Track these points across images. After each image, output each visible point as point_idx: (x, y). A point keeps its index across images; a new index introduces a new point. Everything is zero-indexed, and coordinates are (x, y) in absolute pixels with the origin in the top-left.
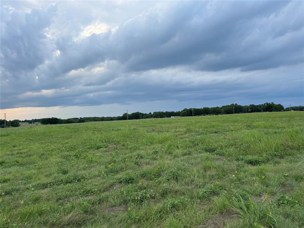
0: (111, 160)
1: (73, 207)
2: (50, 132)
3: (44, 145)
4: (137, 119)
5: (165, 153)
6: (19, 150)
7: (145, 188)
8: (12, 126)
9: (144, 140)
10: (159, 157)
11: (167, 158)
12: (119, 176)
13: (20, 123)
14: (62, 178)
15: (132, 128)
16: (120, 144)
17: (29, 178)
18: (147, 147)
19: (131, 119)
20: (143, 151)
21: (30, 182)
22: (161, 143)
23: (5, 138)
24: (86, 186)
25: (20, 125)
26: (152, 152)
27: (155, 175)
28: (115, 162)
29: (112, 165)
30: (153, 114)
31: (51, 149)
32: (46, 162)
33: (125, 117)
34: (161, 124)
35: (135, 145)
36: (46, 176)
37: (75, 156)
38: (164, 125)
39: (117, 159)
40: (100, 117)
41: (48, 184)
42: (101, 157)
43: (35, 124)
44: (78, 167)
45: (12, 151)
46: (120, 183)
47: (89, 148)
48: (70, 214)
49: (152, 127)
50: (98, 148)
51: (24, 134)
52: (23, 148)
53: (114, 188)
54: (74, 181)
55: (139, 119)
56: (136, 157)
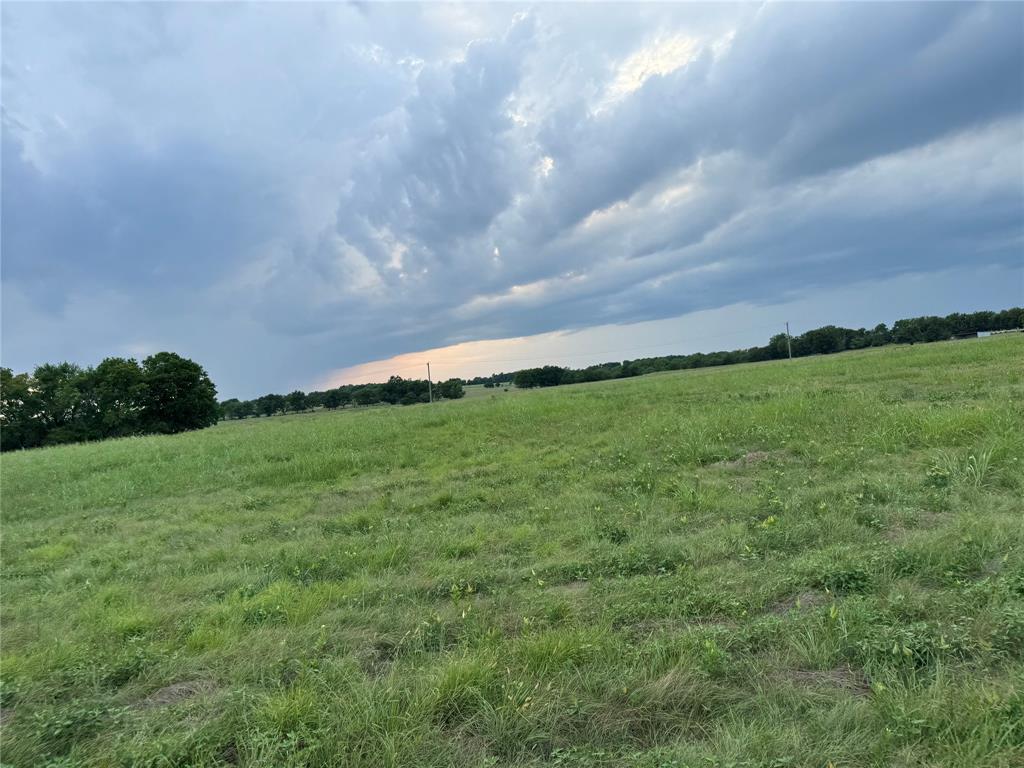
0: (761, 506)
1: (671, 655)
2: (547, 411)
3: (540, 451)
4: (825, 352)
5: (983, 483)
6: (480, 464)
7: (922, 616)
8: (446, 397)
9: (875, 434)
10: (956, 499)
11: (998, 504)
12: (808, 561)
13: (464, 388)
14: (613, 554)
15: (817, 386)
16: (783, 446)
17: (520, 548)
18: (897, 458)
19: (802, 355)
20: (885, 476)
21: (527, 562)
22: (957, 445)
23: (437, 431)
24: (697, 589)
25: (464, 393)
26: (921, 478)
27: (954, 568)
28: (778, 511)
29: (773, 524)
30: (894, 331)
31: (561, 462)
32: (557, 502)
33: (778, 350)
34: (938, 368)
35: (844, 450)
36: (567, 545)
37: (636, 484)
38: (953, 371)
39: (784, 501)
40: (686, 355)
41: (577, 570)
42: (723, 492)
43: (500, 388)
44: (655, 522)
45: (462, 468)
46: (814, 587)
47: (676, 462)
48: (666, 674)
49: (899, 382)
50: (706, 461)
51: (482, 419)
52: (488, 459)
53: (798, 603)
54: (654, 567)
55: (834, 352)
56: (858, 499)
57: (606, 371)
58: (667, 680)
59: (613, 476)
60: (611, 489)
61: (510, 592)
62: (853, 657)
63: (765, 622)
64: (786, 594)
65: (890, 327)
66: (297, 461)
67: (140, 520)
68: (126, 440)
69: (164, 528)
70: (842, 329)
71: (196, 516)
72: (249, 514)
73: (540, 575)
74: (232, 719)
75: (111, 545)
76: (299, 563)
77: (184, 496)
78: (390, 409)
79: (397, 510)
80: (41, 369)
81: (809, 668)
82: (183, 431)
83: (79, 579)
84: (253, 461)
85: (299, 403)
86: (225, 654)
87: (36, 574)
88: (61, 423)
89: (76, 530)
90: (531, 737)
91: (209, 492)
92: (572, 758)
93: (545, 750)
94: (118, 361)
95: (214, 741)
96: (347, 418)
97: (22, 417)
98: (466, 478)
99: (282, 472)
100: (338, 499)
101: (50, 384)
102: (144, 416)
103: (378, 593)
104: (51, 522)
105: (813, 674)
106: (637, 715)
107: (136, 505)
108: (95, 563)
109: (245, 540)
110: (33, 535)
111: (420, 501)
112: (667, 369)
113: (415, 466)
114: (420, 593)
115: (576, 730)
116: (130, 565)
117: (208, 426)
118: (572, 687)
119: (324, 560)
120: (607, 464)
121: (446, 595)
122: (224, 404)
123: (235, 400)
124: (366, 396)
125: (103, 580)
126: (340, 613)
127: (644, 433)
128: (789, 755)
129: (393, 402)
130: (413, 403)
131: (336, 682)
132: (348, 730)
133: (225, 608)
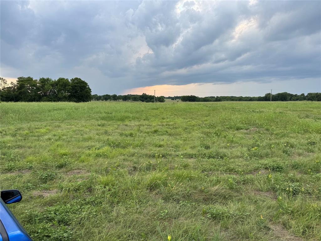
0: (253, 144)
1: (218, 182)
2: (190, 109)
3: (186, 121)
4: (283, 101)
6: (167, 122)
7: (298, 181)
8: (159, 101)
9: (294, 127)
10: (317, 149)
12: (265, 161)
13: (165, 99)
14: (205, 152)
15: (278, 110)
16: (263, 127)
17: (177, 147)
18: (300, 135)
19: (275, 101)
20: (295, 140)
21: (179, 151)
23: (155, 111)
24: (229, 165)
25: (165, 101)
26: (306, 142)
27: (311, 169)
28: (258, 146)
29: (256, 149)
30: (307, 96)
31: (192, 124)
32: (190, 136)
33: (267, 98)
35: (283, 131)
36: (191, 148)
37: (215, 133)
39: (261, 143)
40: (237, 97)
41: (193, 155)
42: (242, 138)
43: (176, 101)
44: (219, 145)
45: (162, 122)
46: (266, 169)
47: (228, 128)
48: (216, 186)
49: (305, 112)
50: (238, 129)
51: (169, 109)
52: (170, 121)
53: (260, 173)
54: (217, 157)
55: (285, 101)
56: (284, 145)
57: (210, 99)
58: (216, 187)
59: (208, 130)
60: (207, 134)
61: (172, 158)
62: (274, 190)
63: (249, 176)
64: (256, 170)
65: (306, 95)
66: (114, 114)
67: (67, 125)
68: (64, 102)
69: (74, 128)
70: (289, 94)
71: (84, 126)
72: (99, 127)
73: (182, 155)
74: (90, 181)
75: (59, 131)
76: (112, 143)
77: (80, 120)
78: (142, 103)
79: (142, 132)
80: (41, 79)
81: (260, 191)
82: (81, 102)
83: (50, 139)
84: (101, 113)
85: (115, 98)
86: (90, 164)
87: (38, 136)
88: (46, 96)
89: (49, 126)
90: (174, 197)
91: (87, 120)
92: (185, 204)
93: (178, 201)
94: (64, 79)
95: (86, 185)
96: (129, 104)
97: (35, 93)
98: (163, 125)
99: (109, 117)
100: (124, 127)
101: (43, 84)
102: (70, 96)
103: (134, 153)
104: (43, 123)
105: (261, 192)
106: (206, 196)
107: (67, 121)
108: (55, 135)
109: (97, 134)
110: (38, 126)
111: (148, 130)
112: (230, 100)
113: (148, 120)
114: (146, 155)
115: (187, 197)
116: (64, 137)
117: (88, 101)
118: (187, 185)
119: (120, 143)
120: (206, 127)
121: (154, 156)
122: (93, 95)
123: (97, 95)
124: (135, 98)
125: (56, 140)
126: (123, 157)
127: (220, 119)
128: (250, 212)
129: (143, 101)
130: (149, 102)
131: (120, 175)
132: (123, 188)
133: (91, 152)
